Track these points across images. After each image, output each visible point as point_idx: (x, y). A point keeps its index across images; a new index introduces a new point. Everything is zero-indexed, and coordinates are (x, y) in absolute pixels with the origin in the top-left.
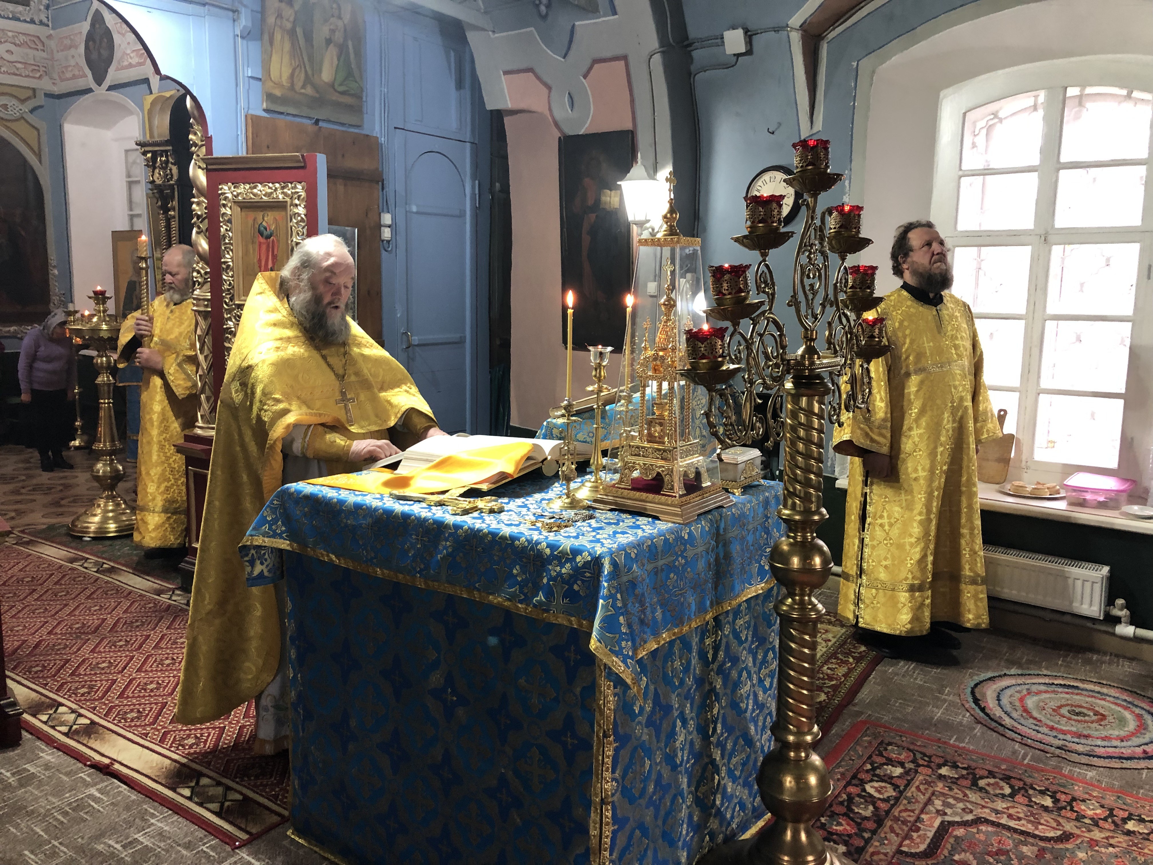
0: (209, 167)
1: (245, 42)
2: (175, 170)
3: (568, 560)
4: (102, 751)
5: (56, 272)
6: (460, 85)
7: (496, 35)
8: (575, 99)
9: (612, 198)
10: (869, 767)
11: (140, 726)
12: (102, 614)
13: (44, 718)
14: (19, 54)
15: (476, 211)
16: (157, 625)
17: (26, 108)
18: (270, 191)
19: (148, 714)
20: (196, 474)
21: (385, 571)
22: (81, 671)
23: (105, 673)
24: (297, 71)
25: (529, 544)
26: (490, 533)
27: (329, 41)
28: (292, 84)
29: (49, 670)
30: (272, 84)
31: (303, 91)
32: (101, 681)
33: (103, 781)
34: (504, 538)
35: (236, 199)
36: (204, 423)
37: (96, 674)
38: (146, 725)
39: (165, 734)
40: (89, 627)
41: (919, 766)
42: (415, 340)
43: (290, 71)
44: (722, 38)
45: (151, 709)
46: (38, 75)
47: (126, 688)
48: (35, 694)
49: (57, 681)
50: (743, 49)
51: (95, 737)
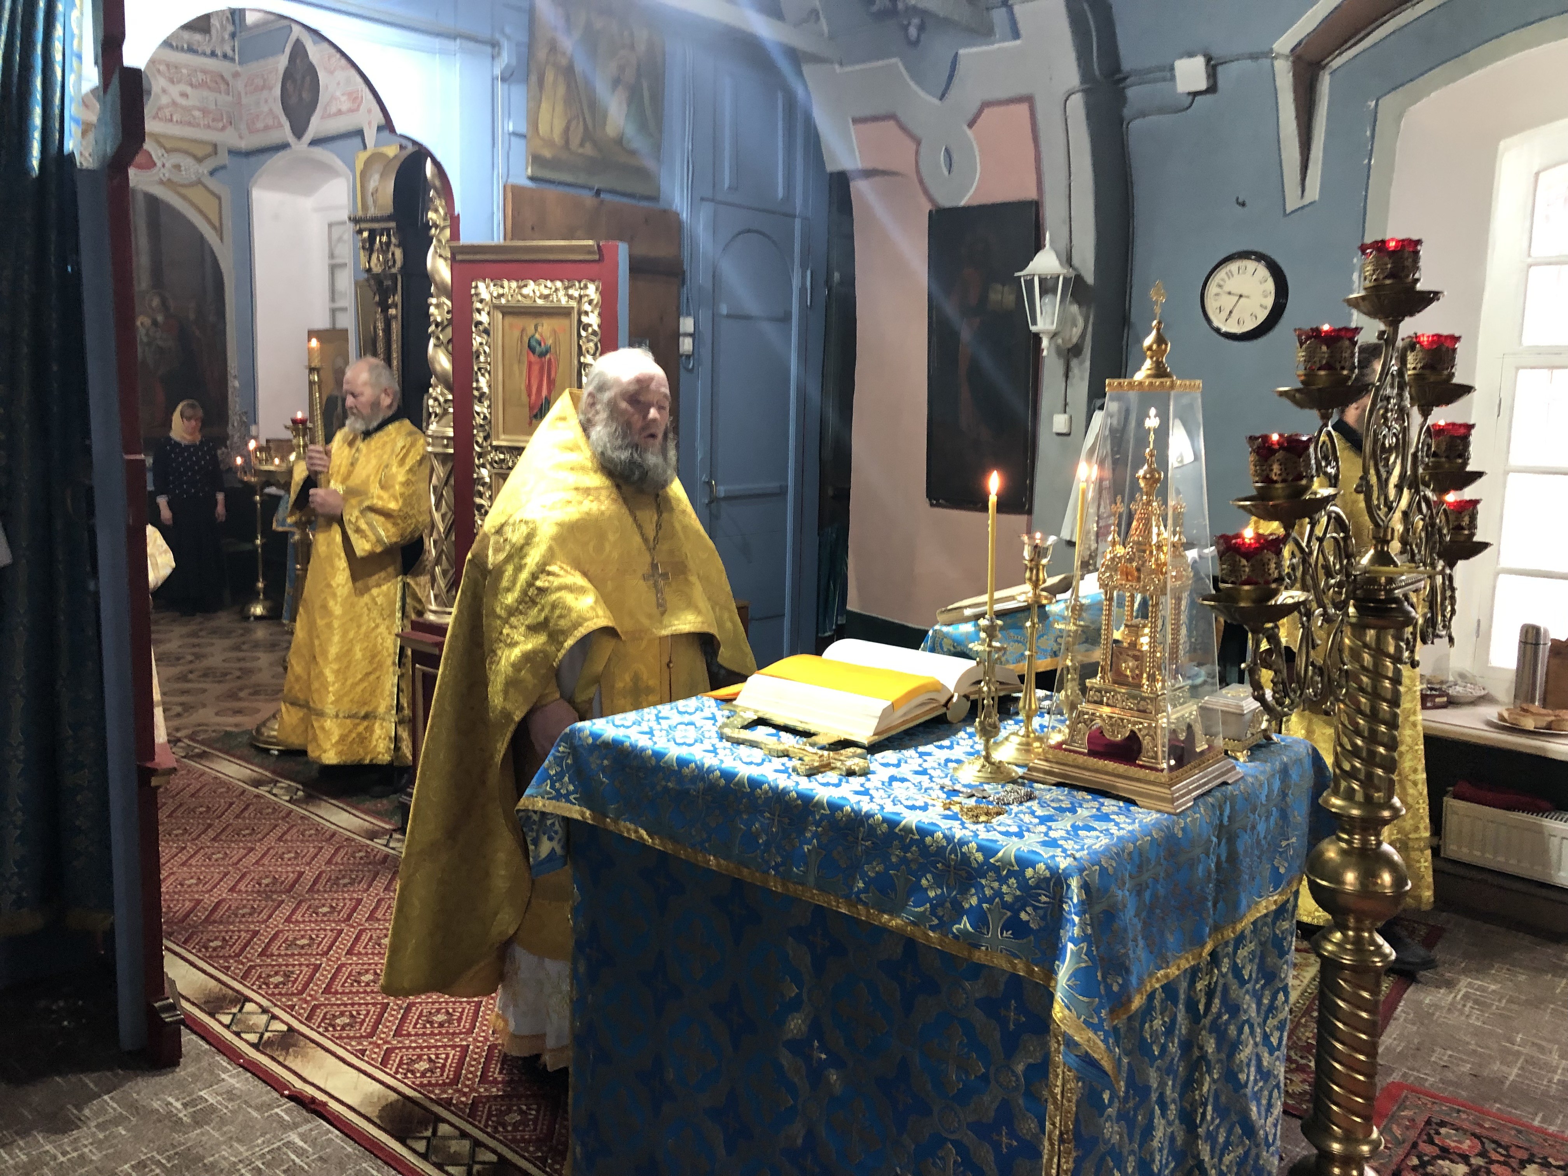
0: (455, 257)
1: (506, 86)
2: (399, 254)
3: (1011, 874)
4: (304, 1074)
5: (237, 384)
7: (846, 69)
8: (955, 157)
9: (1007, 296)
10: (1415, 1161)
11: (354, 1038)
12: (298, 865)
13: (226, 1019)
14: (195, 97)
15: (807, 312)
16: (370, 886)
17: (204, 169)
18: (546, 291)
19: (364, 1020)
20: (425, 675)
21: (722, 862)
22: (274, 949)
23: (306, 954)
24: (574, 124)
25: (948, 844)
26: (885, 820)
27: (616, 82)
28: (567, 141)
29: (231, 946)
31: (580, 151)
32: (300, 965)
33: (307, 1121)
34: (907, 830)
35: (496, 302)
36: (438, 605)
37: (293, 955)
38: (362, 1036)
39: (388, 1052)
40: (283, 882)
41: (1491, 1162)
42: (721, 491)
43: (564, 125)
44: (1172, 69)
45: (368, 1012)
46: (220, 125)
47: (333, 979)
48: (213, 983)
49: (243, 964)
50: (1203, 85)
51: (295, 1052)
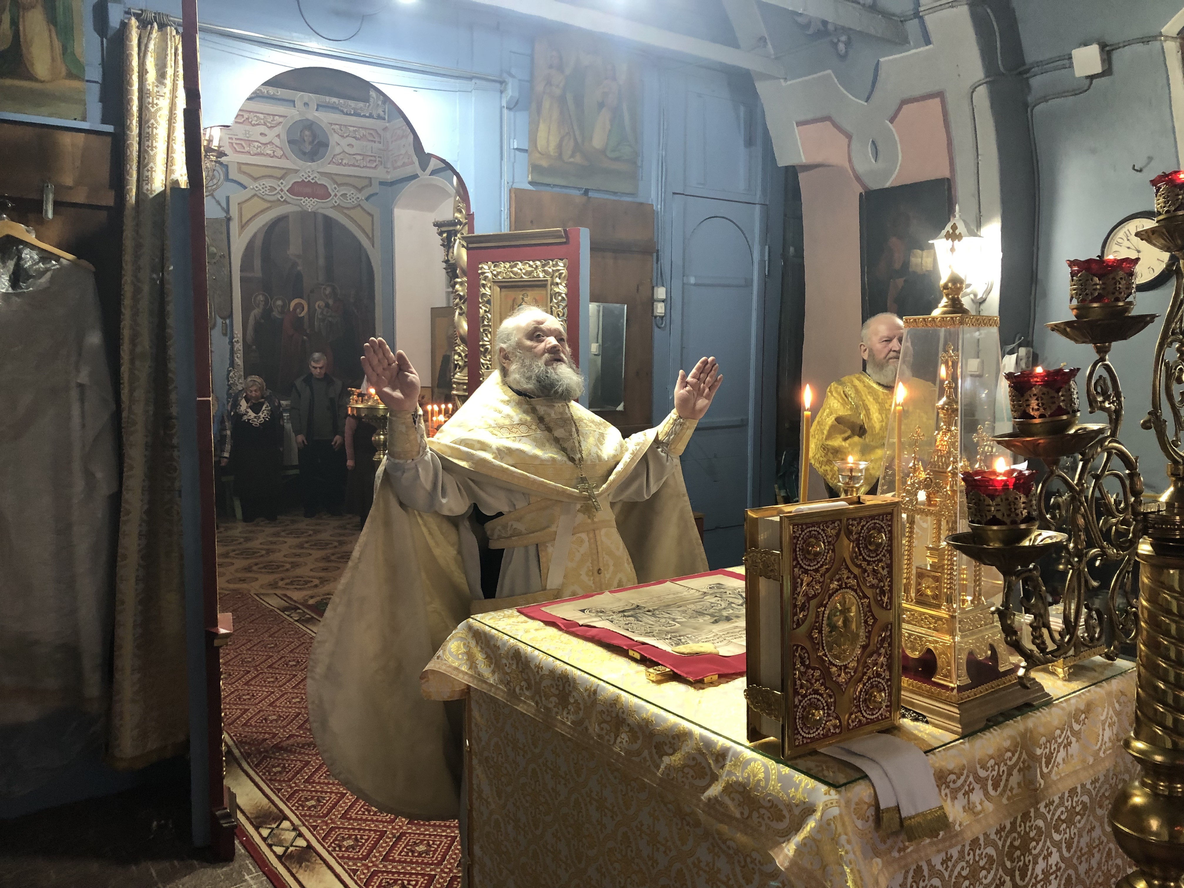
0: (470, 246)
1: (512, 113)
6: (749, 142)
7: (789, 83)
8: (880, 147)
9: (924, 259)
13: (266, 832)
14: (358, 147)
15: (766, 279)
17: (362, 196)
18: (530, 269)
19: (364, 844)
22: (316, 778)
24: (566, 139)
27: (601, 105)
28: (560, 154)
29: (287, 772)
30: (538, 155)
31: (572, 160)
35: (496, 279)
37: (328, 784)
38: (358, 858)
43: (558, 140)
44: (1070, 58)
45: (369, 837)
46: (374, 165)
47: (351, 807)
48: (266, 801)
49: (291, 788)
50: (1098, 69)
51: (307, 866)
